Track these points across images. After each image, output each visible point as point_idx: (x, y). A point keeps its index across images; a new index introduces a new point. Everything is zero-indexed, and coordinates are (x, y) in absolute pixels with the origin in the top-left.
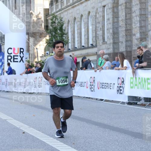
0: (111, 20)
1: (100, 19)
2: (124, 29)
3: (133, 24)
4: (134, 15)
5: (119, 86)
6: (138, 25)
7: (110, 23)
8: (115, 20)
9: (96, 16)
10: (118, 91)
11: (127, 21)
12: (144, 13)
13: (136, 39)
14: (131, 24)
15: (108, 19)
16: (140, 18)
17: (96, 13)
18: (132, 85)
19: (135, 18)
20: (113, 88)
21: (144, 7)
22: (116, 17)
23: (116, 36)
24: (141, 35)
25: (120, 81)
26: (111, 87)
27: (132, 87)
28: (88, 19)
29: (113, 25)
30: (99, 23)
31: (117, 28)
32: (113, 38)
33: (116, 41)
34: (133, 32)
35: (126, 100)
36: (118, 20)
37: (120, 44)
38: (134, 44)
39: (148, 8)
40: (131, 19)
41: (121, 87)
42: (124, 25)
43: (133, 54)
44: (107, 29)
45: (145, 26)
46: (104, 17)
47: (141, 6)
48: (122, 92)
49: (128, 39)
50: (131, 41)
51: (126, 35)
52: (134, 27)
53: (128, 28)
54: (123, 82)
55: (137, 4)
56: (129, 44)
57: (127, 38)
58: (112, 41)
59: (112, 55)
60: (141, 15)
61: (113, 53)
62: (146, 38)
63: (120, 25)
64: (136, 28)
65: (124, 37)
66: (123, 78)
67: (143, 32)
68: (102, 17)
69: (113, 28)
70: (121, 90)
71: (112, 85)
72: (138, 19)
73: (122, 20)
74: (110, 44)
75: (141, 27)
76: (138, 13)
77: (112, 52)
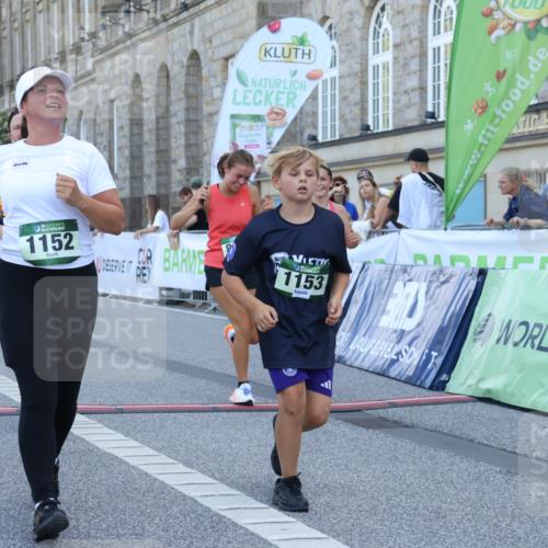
0: (127, 129)
1: (105, 127)
2: (153, 149)
3: (173, 140)
4: (173, 120)
5: (141, 265)
6: (183, 142)
7: (124, 137)
8: (136, 130)
9: (95, 120)
10: (138, 276)
11: (161, 132)
12: (194, 118)
13: (179, 170)
14: (167, 140)
15: (121, 128)
16: (186, 127)
17: (95, 115)
18: (167, 265)
19: (177, 127)
20: (128, 271)
21: (194, 105)
22: (137, 124)
23: (137, 163)
24: (188, 163)
25: (143, 257)
26: (125, 269)
27: (166, 269)
28: (79, 125)
29: (131, 141)
30: (101, 135)
31: (140, 147)
32: (132, 168)
33: (137, 174)
34: (173, 156)
35: (156, 296)
36: (141, 129)
37: (145, 179)
38: (173, 180)
39: (202, 109)
40: (167, 128)
41: (144, 268)
42: (154, 141)
43: (171, 201)
44: (119, 149)
45: (197, 145)
46: (111, 122)
47: (187, 102)
48: (146, 278)
49: (162, 170)
50: (168, 174)
51: (158, 162)
52: (173, 145)
53: (162, 147)
54: (149, 258)
55: (181, 99)
56: (163, 179)
57: (160, 167)
58: (128, 173)
59: (127, 203)
60: (188, 121)
61: (130, 199)
62: (197, 170)
63: (145, 140)
64: (178, 147)
65: (154, 165)
66: (149, 250)
67: (193, 157)
68: (107, 124)
69: (131, 147)
70: (144, 275)
71: (126, 264)
72: (182, 129)
73: (149, 130)
74: (125, 179)
75: (188, 146)
76: (181, 116)
77: (128, 196)
